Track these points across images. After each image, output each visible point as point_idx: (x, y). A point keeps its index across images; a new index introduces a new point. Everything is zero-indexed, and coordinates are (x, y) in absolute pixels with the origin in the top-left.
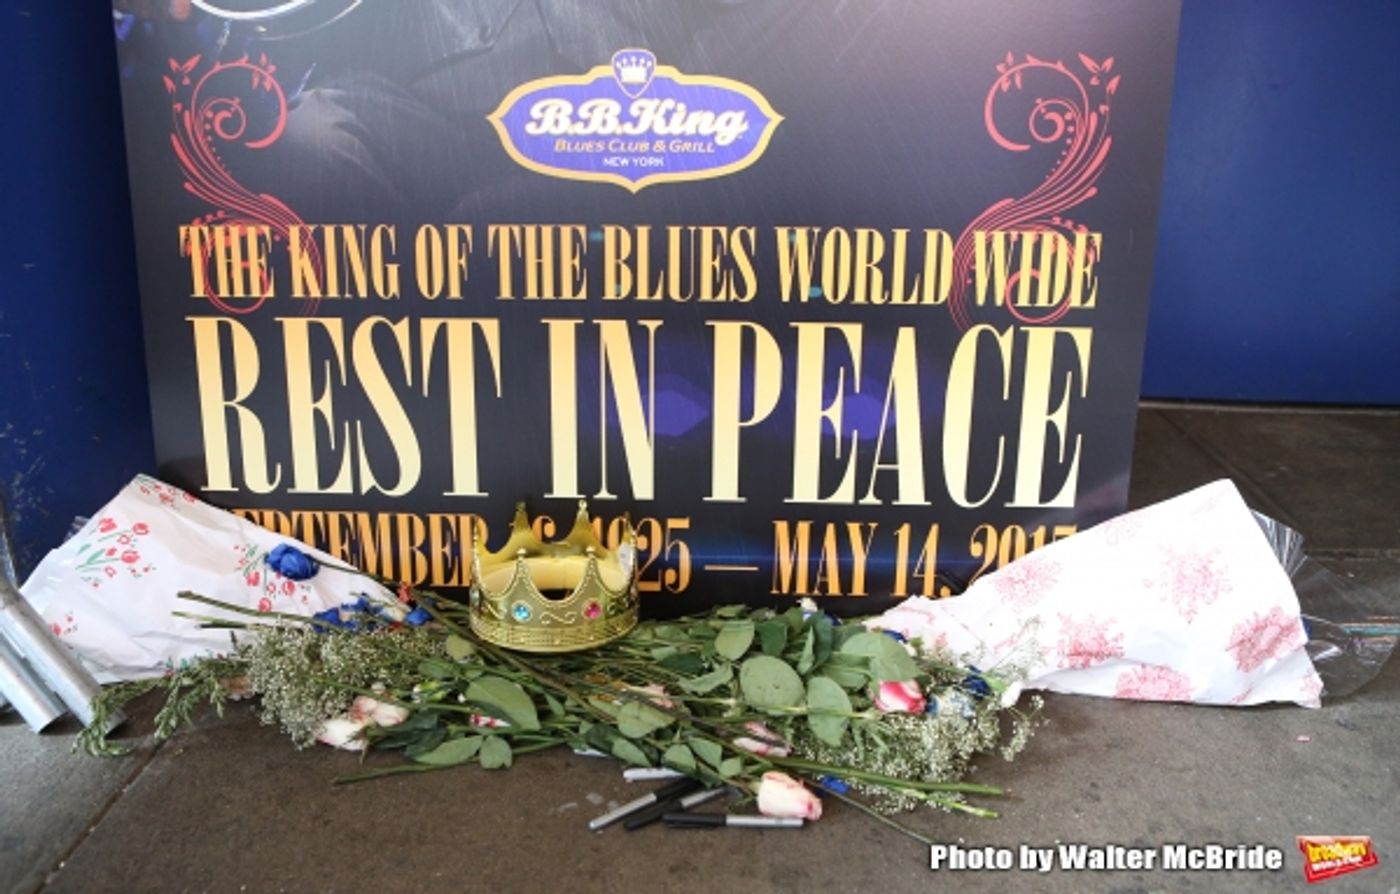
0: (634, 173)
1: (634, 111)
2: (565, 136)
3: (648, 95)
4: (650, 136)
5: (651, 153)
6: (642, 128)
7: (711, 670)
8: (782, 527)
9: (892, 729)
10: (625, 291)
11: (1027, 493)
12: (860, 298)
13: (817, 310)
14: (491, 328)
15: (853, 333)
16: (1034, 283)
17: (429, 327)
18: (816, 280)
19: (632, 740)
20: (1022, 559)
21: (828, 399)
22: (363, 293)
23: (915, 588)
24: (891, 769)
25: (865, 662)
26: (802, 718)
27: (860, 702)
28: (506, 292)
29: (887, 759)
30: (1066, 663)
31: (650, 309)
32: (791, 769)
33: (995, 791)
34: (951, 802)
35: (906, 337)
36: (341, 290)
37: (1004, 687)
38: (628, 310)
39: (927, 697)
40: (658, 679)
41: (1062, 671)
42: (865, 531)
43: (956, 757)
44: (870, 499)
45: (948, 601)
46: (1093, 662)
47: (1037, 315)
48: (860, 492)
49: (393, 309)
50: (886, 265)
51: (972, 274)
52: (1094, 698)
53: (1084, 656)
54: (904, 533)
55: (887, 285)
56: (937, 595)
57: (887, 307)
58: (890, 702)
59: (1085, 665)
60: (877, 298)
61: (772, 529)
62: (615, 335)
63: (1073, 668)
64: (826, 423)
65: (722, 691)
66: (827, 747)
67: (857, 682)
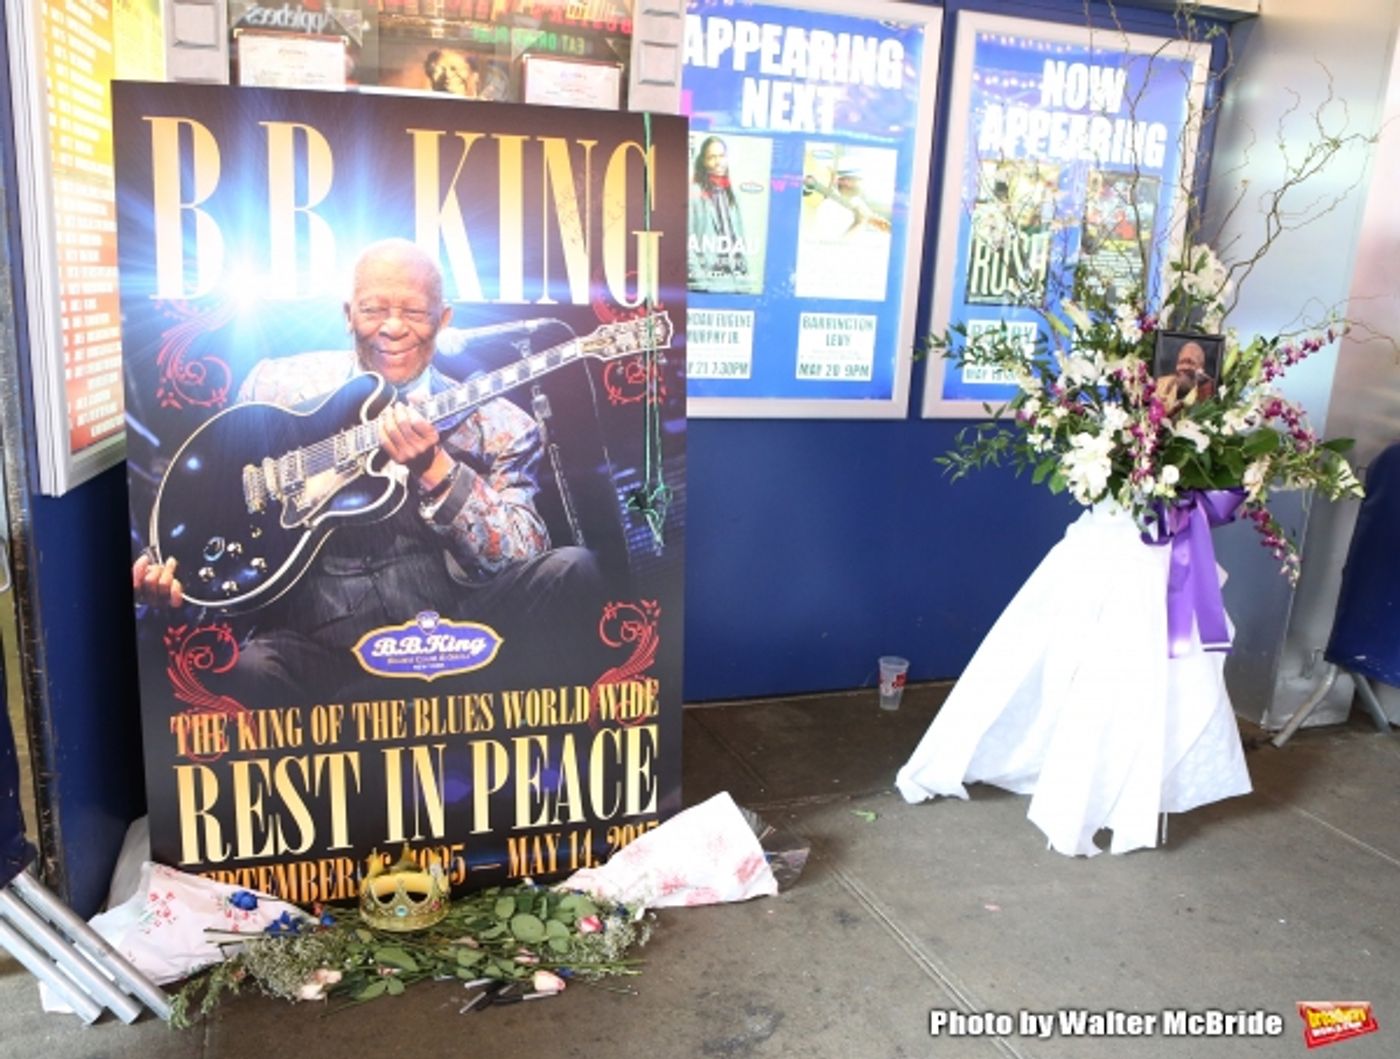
0: (429, 672)
1: (429, 641)
2: (394, 657)
3: (436, 633)
4: (437, 653)
5: (438, 662)
6: (433, 650)
7: (494, 925)
8: (512, 842)
9: (590, 940)
10: (426, 731)
11: (633, 808)
12: (545, 722)
13: (525, 731)
14: (354, 757)
15: (543, 740)
16: (628, 707)
17: (319, 760)
18: (523, 716)
19: (465, 968)
20: (634, 842)
21: (532, 774)
22: (281, 744)
23: (581, 864)
24: (591, 959)
25: (572, 910)
26: (546, 943)
27: (572, 929)
28: (362, 737)
29: (588, 955)
30: (662, 892)
31: (439, 739)
32: (544, 966)
33: (640, 961)
34: (621, 970)
35: (569, 740)
36: (269, 744)
37: (636, 910)
38: (428, 740)
39: (602, 922)
40: (468, 934)
41: (660, 897)
42: (554, 838)
43: (619, 949)
44: (556, 821)
45: (600, 869)
46: (674, 890)
47: (630, 721)
48: (551, 818)
49: (299, 752)
50: (557, 706)
51: (598, 705)
52: (675, 909)
53: (669, 888)
54: (574, 836)
55: (558, 715)
56: (592, 866)
57: (559, 726)
58: (586, 928)
59: (671, 892)
60: (554, 722)
61: (507, 844)
62: (421, 755)
63: (665, 895)
64: (532, 787)
65: (503, 935)
66: (559, 953)
67: (569, 921)
